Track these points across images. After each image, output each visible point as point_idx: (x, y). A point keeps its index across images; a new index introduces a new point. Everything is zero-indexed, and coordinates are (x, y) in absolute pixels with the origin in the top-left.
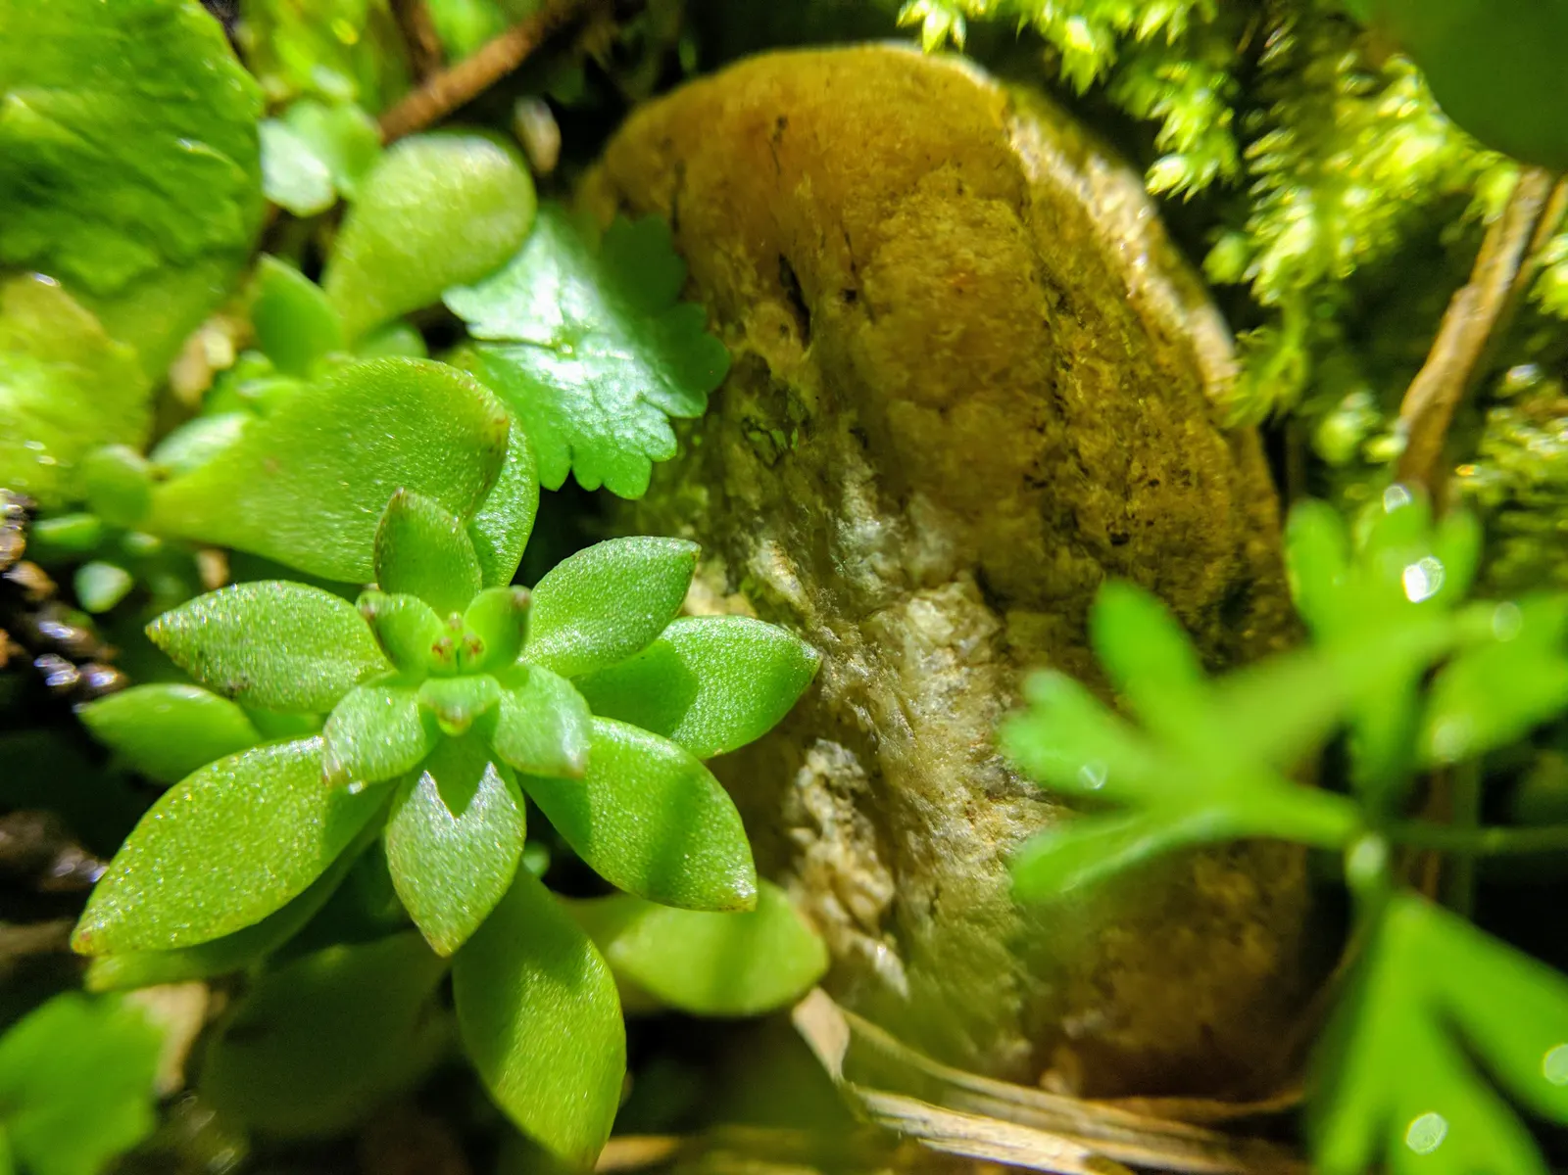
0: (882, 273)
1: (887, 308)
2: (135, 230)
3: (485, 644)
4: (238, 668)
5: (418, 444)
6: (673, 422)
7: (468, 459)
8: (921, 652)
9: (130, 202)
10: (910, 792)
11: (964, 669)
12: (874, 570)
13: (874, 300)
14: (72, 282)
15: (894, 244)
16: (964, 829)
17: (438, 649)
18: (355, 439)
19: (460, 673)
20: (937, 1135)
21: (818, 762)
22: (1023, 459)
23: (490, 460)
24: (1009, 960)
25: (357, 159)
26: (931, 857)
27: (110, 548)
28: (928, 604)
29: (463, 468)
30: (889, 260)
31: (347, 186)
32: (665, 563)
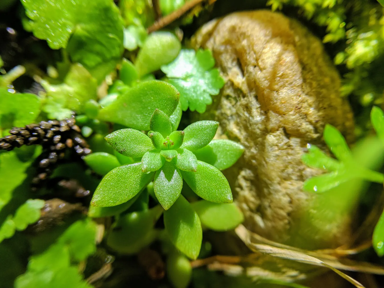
0: (263, 61)
1: (264, 69)
2: (98, 54)
3: (175, 143)
4: (123, 147)
5: (158, 100)
6: (211, 96)
7: (170, 103)
8: (269, 147)
9: (97, 47)
10: (265, 179)
11: (280, 151)
12: (258, 128)
13: (261, 67)
14: (85, 65)
15: (266, 55)
16: (278, 187)
17: (164, 143)
18: (144, 99)
19: (169, 149)
20: (274, 253)
21: (243, 173)
22: (295, 102)
23: (175, 102)
24: (288, 217)
25: (143, 38)
26: (270, 194)
27: (89, 123)
28: (271, 136)
29: (169, 105)
30: (265, 58)
31: (140, 44)
32: (211, 127)
